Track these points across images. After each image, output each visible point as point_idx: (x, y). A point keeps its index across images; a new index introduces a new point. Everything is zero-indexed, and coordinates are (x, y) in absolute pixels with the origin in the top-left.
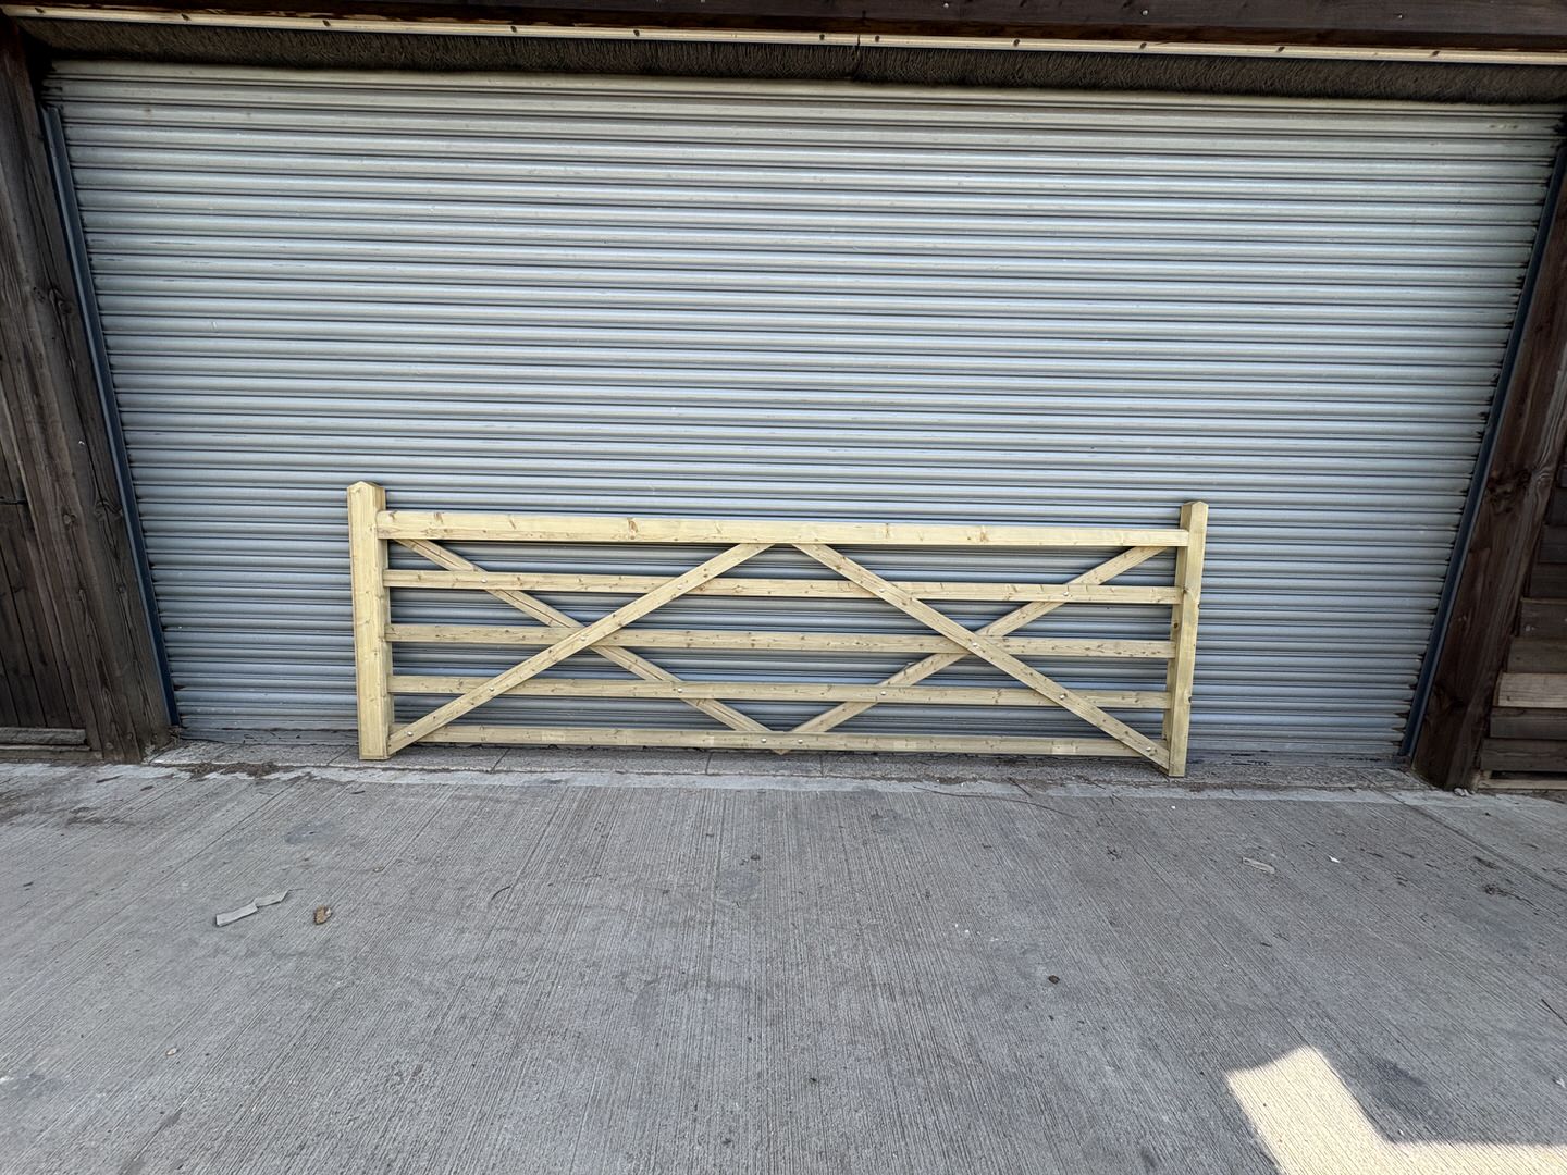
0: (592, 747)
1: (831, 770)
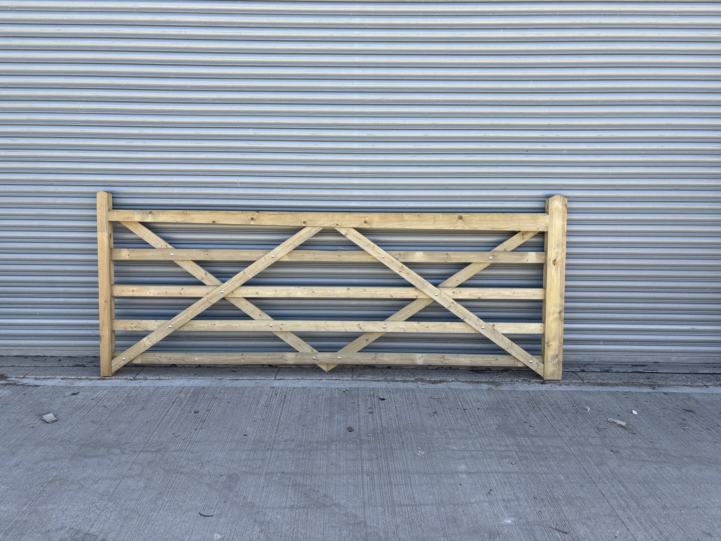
0: (200, 366)
1: (358, 376)
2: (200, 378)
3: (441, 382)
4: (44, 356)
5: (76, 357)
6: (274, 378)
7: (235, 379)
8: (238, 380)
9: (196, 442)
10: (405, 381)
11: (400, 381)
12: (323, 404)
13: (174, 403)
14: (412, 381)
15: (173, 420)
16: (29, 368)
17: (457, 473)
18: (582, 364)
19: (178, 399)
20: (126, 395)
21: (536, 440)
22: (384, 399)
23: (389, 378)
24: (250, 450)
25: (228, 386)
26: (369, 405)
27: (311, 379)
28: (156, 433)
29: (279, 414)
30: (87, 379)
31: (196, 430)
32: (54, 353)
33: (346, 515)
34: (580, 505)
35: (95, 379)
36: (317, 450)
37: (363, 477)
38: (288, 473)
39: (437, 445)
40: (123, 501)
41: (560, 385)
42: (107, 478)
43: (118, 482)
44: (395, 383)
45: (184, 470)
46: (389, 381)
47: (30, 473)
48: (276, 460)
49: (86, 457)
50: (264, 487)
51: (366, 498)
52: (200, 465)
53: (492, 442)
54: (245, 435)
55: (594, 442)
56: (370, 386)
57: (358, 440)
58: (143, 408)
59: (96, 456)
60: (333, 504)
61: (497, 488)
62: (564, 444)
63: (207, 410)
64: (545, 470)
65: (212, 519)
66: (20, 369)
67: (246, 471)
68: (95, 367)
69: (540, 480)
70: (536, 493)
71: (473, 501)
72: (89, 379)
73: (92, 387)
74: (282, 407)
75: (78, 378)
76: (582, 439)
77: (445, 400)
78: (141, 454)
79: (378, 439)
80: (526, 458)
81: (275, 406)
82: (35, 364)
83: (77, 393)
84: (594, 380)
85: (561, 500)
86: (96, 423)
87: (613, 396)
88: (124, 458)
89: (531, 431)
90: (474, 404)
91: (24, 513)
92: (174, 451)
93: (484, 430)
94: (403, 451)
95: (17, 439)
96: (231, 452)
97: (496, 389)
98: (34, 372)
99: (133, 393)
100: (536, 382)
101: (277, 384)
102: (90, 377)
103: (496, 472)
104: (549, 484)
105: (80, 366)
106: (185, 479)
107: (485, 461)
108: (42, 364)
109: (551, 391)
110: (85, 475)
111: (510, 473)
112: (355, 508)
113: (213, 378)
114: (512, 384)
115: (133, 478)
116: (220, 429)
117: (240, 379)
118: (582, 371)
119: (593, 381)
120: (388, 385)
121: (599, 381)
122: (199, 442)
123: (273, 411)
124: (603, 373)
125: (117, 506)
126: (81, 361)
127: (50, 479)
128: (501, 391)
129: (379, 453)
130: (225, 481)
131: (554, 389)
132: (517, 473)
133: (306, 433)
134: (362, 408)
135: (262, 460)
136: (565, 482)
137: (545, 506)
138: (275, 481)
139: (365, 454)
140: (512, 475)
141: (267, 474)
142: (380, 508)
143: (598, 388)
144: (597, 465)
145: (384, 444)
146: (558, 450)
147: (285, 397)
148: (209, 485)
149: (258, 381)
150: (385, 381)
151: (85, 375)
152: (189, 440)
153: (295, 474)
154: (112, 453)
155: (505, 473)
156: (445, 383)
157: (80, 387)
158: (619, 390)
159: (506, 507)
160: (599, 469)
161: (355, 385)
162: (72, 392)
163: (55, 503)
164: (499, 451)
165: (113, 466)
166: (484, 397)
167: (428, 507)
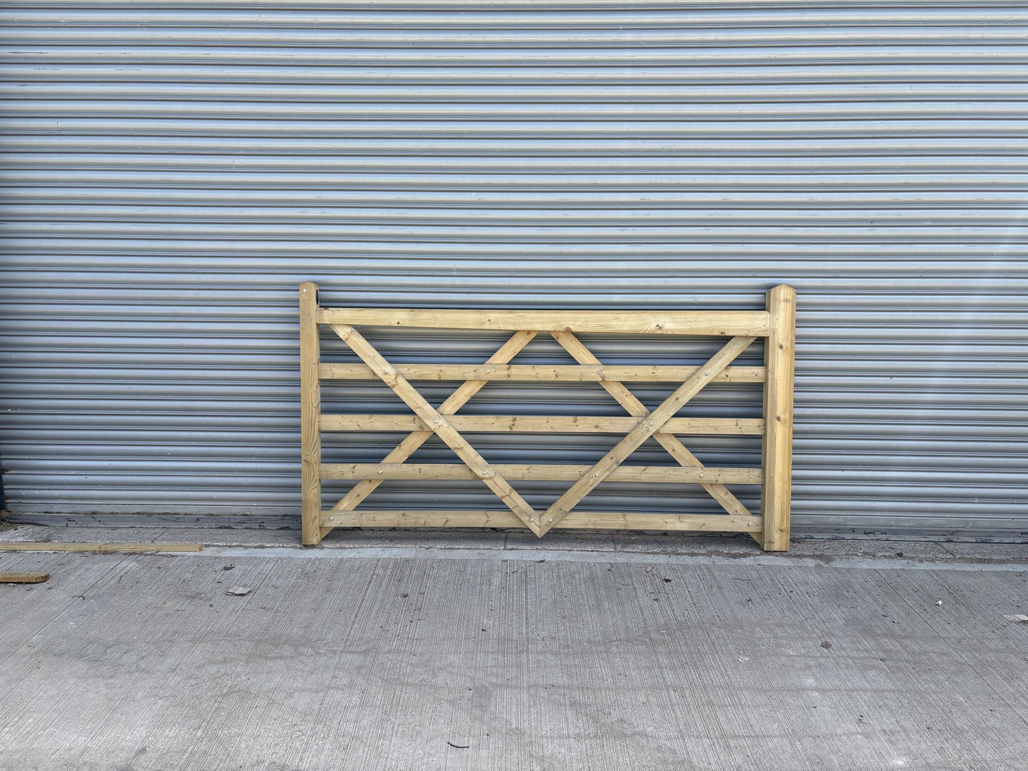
1: (623, 547)
2: (399, 546)
3: (745, 555)
4: (175, 514)
5: (219, 515)
6: (503, 547)
7: (449, 549)
8: (453, 549)
9: (417, 639)
10: (692, 555)
11: (686, 554)
12: (583, 586)
13: (370, 582)
14: (704, 554)
15: (376, 608)
16: (157, 530)
17: (805, 689)
18: (948, 531)
19: (375, 577)
20: (299, 570)
21: (908, 642)
22: (670, 581)
23: (669, 549)
24: (497, 652)
25: (442, 558)
26: (650, 589)
27: (556, 550)
28: (356, 625)
29: (524, 599)
30: (240, 546)
31: (412, 622)
32: (189, 510)
33: (659, 749)
34: (996, 738)
35: (251, 547)
36: (592, 653)
37: (668, 693)
38: (560, 687)
39: (764, 648)
40: (335, 722)
41: (921, 561)
42: (304, 690)
43: (321, 694)
44: (679, 557)
45: (410, 680)
46: (669, 554)
47: (194, 682)
48: (538, 667)
49: (267, 658)
50: (530, 706)
51: (681, 724)
52: (431, 673)
53: (844, 645)
54: (483, 630)
55: (993, 647)
56: (643, 561)
57: (648, 640)
58: (328, 590)
59: (282, 658)
60: (636, 733)
61: (870, 714)
62: (951, 650)
63: (420, 593)
64: (933, 687)
65: (469, 752)
66: (143, 531)
67: (498, 682)
68: (246, 530)
69: (930, 703)
70: (929, 722)
71: (839, 731)
72: (243, 546)
73: (251, 558)
74: (526, 590)
75: (227, 546)
76: (975, 641)
77: (758, 583)
78: (344, 655)
79: (677, 638)
80: (902, 670)
81: (515, 587)
82: (163, 524)
83: (231, 568)
84: (969, 554)
85: (968, 732)
86: (268, 610)
87: (1003, 580)
88: (321, 661)
89: (897, 630)
90: (801, 588)
91: (200, 739)
92: (389, 652)
93: (827, 627)
94: (716, 655)
95: (164, 633)
96: (470, 656)
97: (827, 565)
98: (164, 536)
99: (309, 568)
100: (884, 556)
101: (509, 555)
102: (243, 544)
103: (862, 690)
104: (945, 708)
105: (225, 528)
106: (415, 693)
107: (841, 672)
108: (173, 525)
109: (911, 570)
110: (273, 685)
111: (883, 691)
112: (669, 739)
113: (418, 546)
114: (848, 558)
115: (342, 689)
116: (445, 620)
117: (455, 548)
118: (948, 541)
119: (969, 557)
120: (670, 560)
121: (978, 556)
122: (421, 639)
123: (515, 596)
124: (980, 544)
125: (329, 731)
126: (227, 520)
127: (225, 690)
128: (836, 569)
129: (683, 658)
130: (473, 697)
131: (914, 568)
132: (893, 691)
133: (570, 628)
134: (640, 592)
135: (517, 667)
136: (966, 704)
137: (946, 740)
138: (543, 698)
139: (664, 661)
140: (886, 694)
141: (529, 687)
142: (705, 740)
143: (978, 567)
144: (1005, 679)
145: (687, 645)
146: (945, 658)
147: (526, 576)
148: (451, 703)
149: (482, 551)
150: (663, 554)
151: (236, 541)
152: (406, 636)
153: (570, 688)
154: (302, 654)
155: (876, 691)
156: (752, 558)
157: (232, 558)
158: (1010, 570)
159: (890, 741)
160: (1011, 686)
161: (621, 559)
162: (224, 565)
163: (240, 725)
164: (858, 658)
165: (309, 671)
166: (815, 578)
167: (776, 741)
